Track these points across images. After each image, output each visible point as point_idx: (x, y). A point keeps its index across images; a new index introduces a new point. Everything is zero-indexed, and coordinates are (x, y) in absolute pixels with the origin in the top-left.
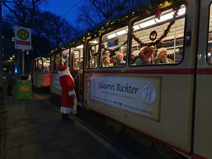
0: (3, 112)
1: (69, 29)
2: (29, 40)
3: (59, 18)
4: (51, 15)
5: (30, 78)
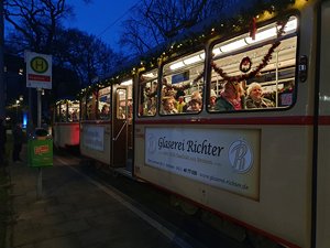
1: (106, 55)
2: (49, 73)
3: (91, 38)
5: (50, 132)
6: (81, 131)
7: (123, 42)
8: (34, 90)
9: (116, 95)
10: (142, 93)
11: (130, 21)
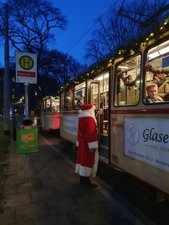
0: (4, 165)
2: (34, 70)
4: (59, 53)
5: (35, 121)
6: (61, 119)
7: (87, 56)
8: (23, 84)
9: (91, 89)
10: (119, 84)
11: (92, 41)
